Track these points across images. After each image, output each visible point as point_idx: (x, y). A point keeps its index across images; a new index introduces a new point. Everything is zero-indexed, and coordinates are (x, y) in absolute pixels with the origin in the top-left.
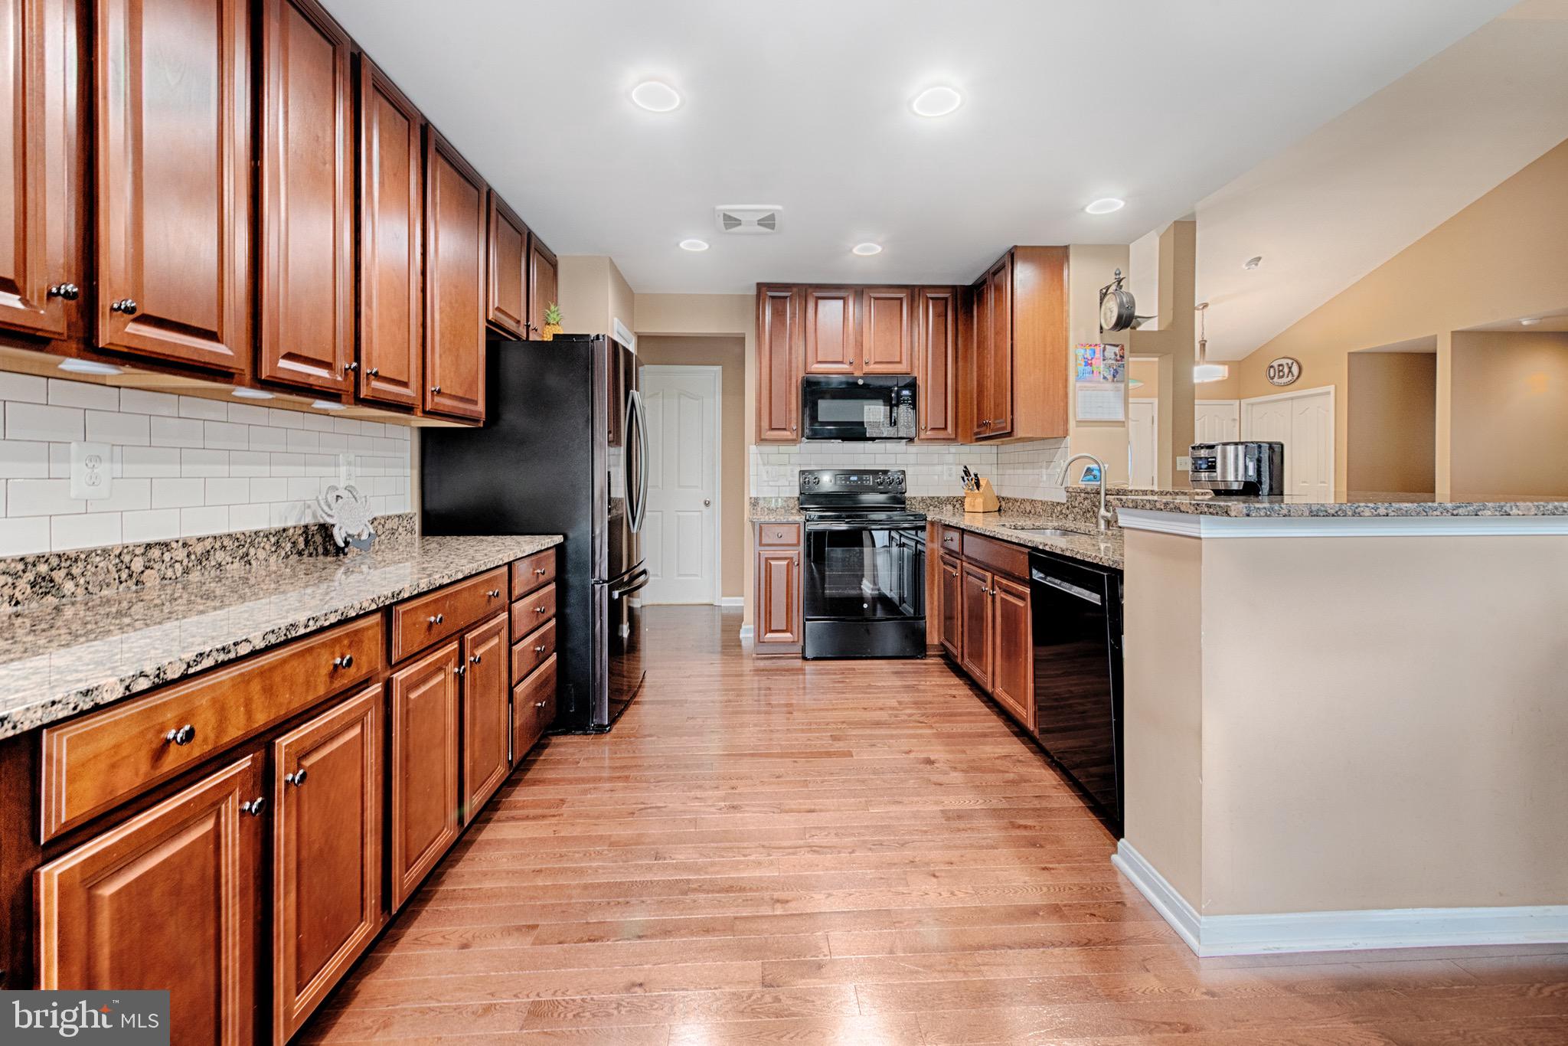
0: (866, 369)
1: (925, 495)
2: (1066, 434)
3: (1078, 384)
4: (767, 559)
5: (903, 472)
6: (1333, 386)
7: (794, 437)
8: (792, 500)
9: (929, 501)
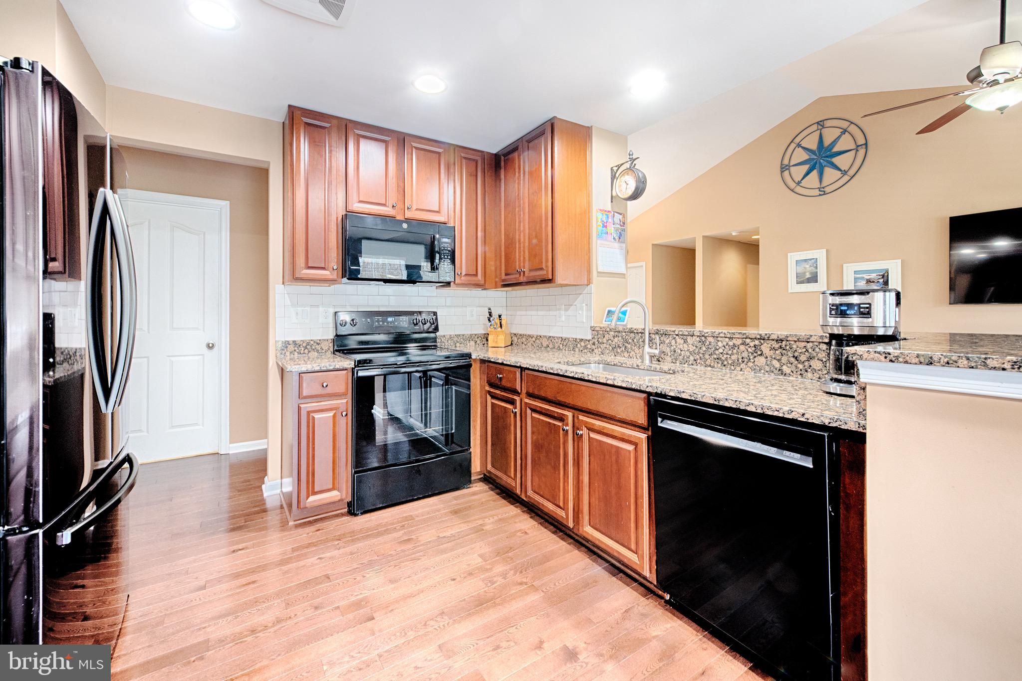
0: (408, 215)
1: (453, 333)
2: (589, 282)
3: (599, 242)
4: (309, 413)
5: (435, 314)
6: (645, 263)
7: (335, 277)
8: (326, 343)
9: (456, 339)
